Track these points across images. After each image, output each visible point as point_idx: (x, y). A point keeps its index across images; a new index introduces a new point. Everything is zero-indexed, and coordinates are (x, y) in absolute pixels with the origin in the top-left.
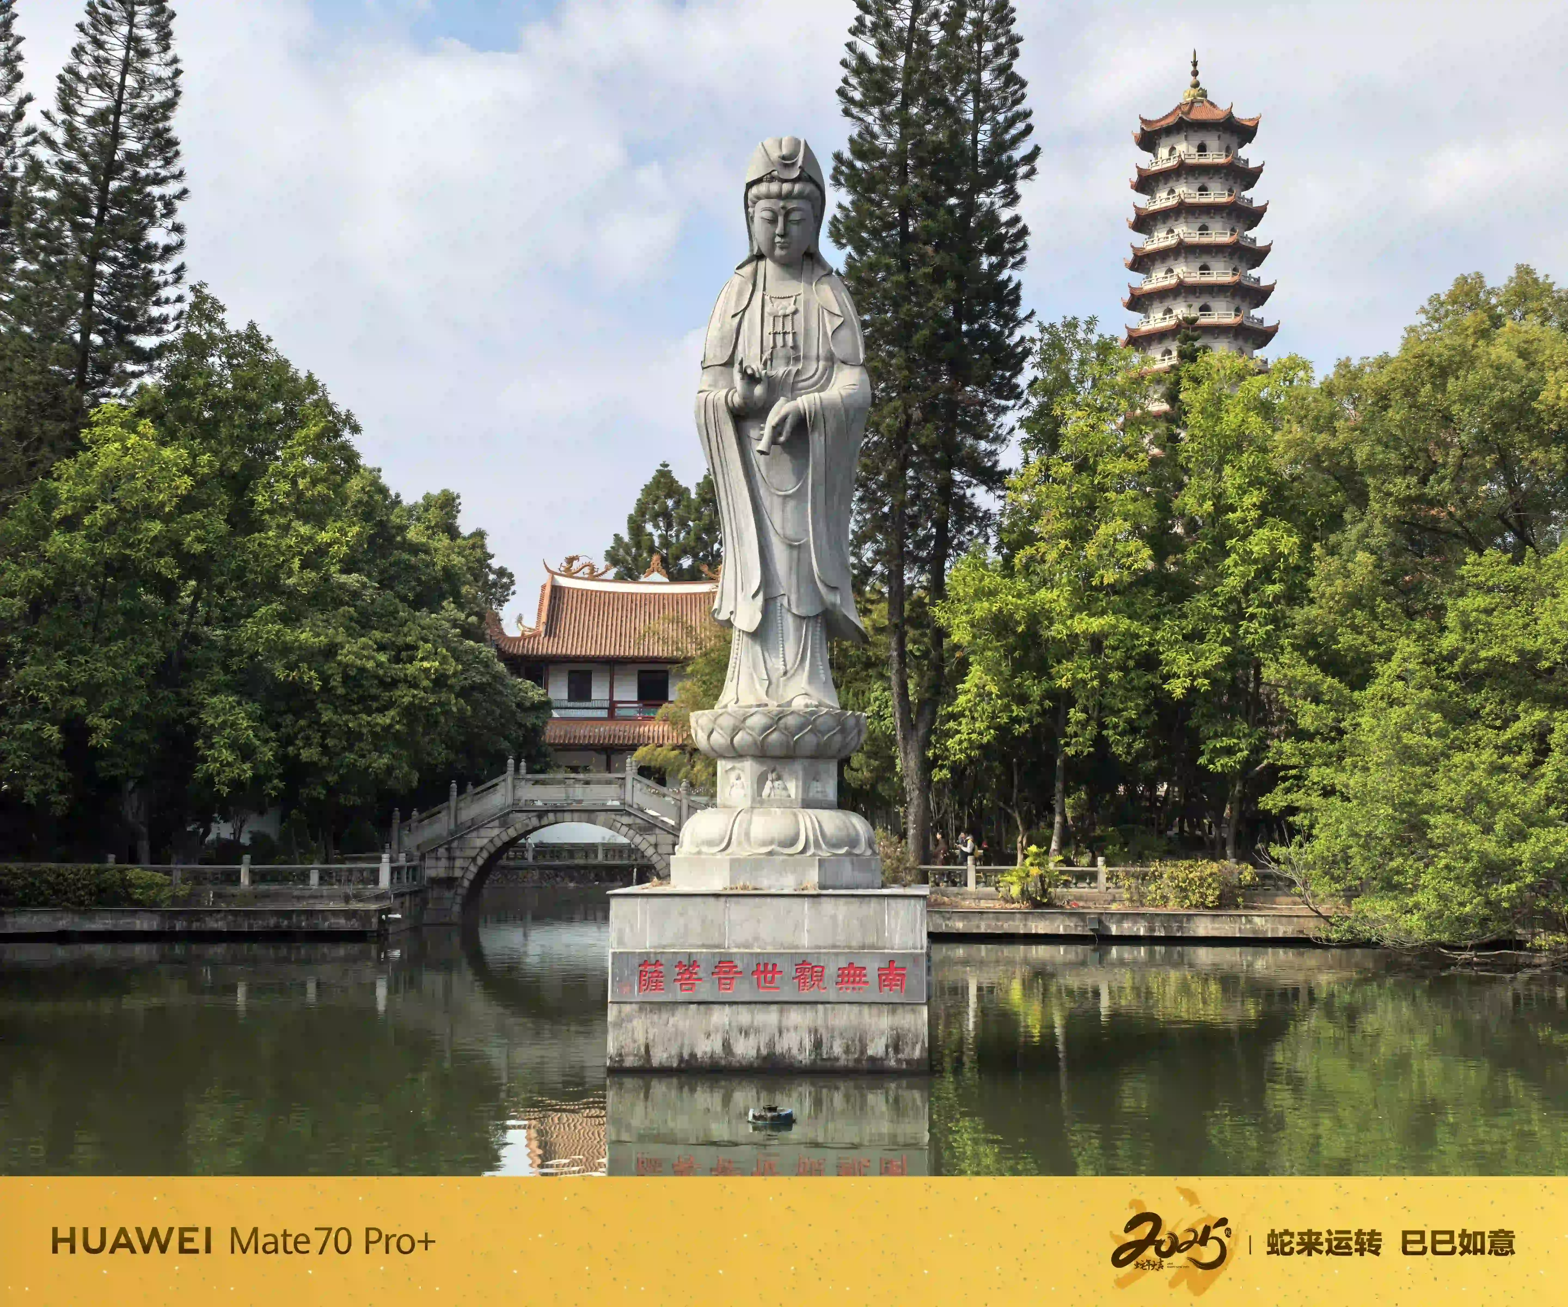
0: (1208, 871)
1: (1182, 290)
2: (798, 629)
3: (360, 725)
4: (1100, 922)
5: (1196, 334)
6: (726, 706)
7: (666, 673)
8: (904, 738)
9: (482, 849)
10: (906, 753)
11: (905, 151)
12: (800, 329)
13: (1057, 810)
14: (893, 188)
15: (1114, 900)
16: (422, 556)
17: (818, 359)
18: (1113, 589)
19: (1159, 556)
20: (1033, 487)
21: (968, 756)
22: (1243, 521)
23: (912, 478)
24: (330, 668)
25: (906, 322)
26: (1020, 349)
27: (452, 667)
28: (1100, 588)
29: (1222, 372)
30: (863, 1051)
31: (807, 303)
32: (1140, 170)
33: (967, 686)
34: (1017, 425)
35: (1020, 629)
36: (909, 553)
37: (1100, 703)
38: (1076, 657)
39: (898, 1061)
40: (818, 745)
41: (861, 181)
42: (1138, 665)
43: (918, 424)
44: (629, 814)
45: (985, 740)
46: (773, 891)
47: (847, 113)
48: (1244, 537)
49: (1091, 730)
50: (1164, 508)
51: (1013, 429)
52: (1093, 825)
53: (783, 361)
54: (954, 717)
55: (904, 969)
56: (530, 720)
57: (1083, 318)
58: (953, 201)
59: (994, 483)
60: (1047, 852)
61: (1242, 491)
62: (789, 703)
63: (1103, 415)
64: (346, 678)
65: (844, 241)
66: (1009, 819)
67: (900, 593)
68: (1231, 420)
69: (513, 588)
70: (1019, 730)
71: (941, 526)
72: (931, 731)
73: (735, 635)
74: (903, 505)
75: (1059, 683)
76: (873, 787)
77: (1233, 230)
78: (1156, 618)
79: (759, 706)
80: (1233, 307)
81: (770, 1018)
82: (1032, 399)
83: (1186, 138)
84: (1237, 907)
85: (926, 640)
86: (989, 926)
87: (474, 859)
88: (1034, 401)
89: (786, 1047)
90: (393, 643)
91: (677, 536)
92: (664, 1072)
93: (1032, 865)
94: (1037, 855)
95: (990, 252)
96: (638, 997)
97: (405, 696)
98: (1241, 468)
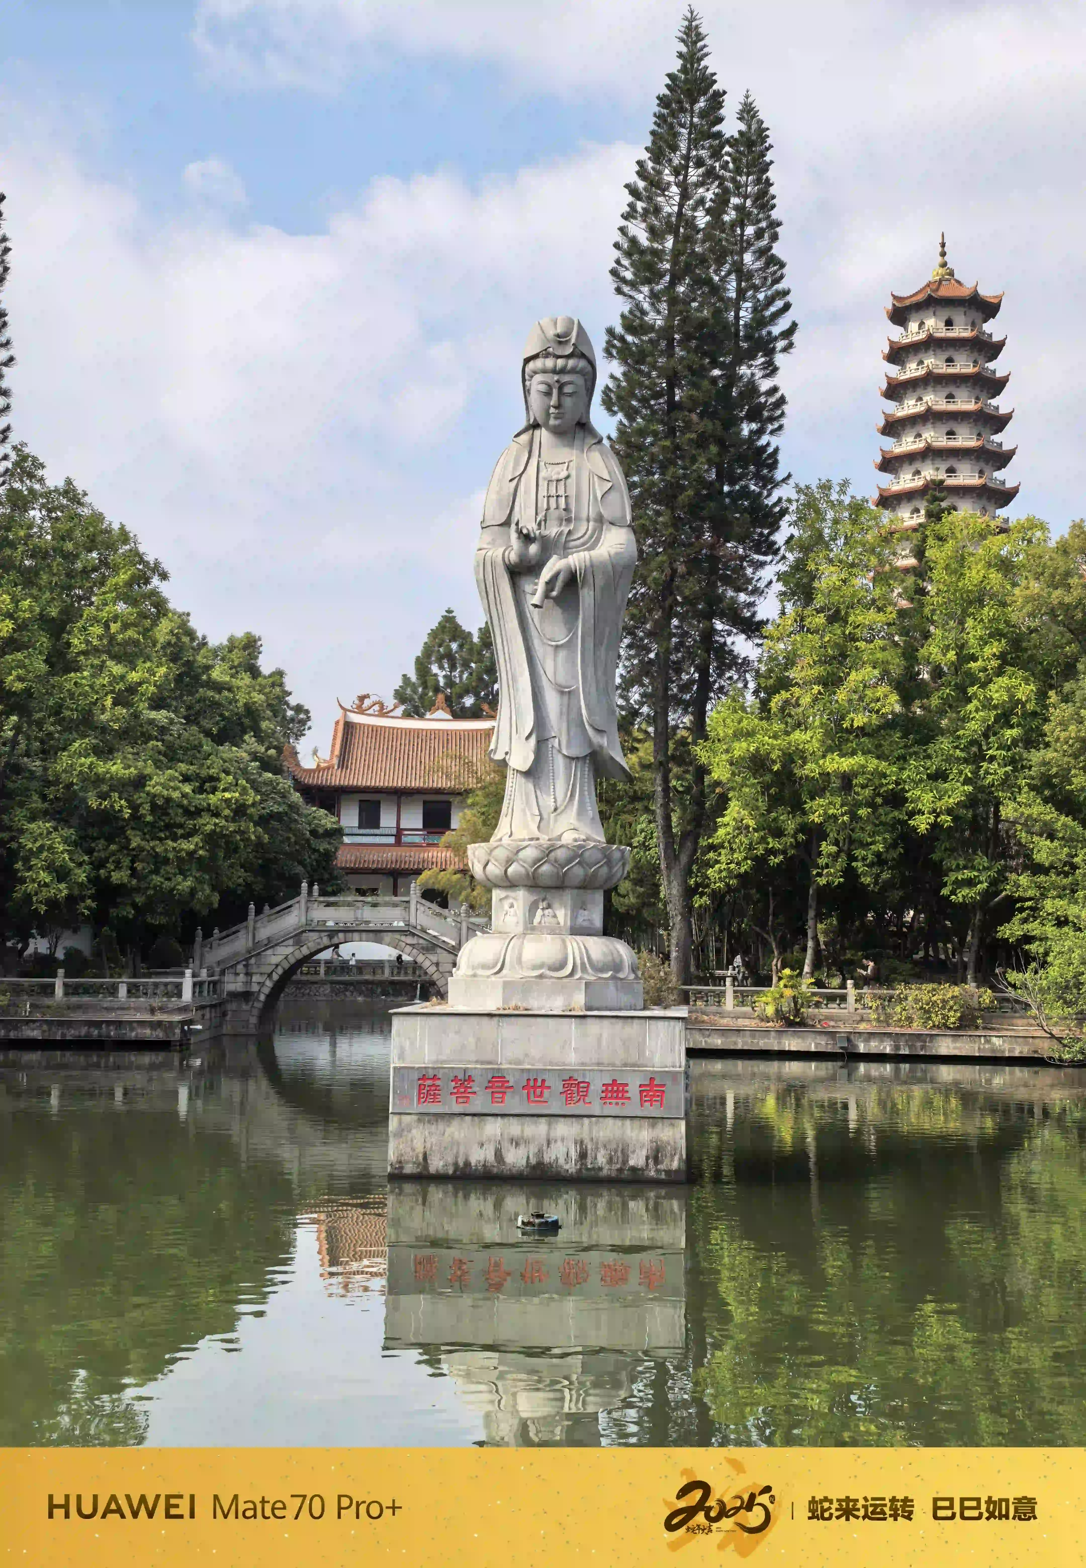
0: (950, 995)
1: (929, 453)
2: (568, 769)
3: (166, 850)
4: (849, 1040)
5: (943, 495)
6: (501, 840)
7: (449, 804)
8: (668, 867)
9: (277, 966)
10: (670, 882)
11: (672, 327)
12: (572, 492)
13: (810, 933)
14: (662, 361)
15: (862, 1020)
16: (226, 693)
17: (588, 521)
18: (862, 731)
19: (906, 700)
20: (789, 636)
21: (727, 885)
22: (985, 670)
23: (676, 627)
24: (140, 797)
25: (672, 484)
26: (777, 509)
27: (252, 797)
28: (849, 731)
29: (965, 532)
30: (625, 1161)
31: (579, 469)
32: (891, 343)
33: (726, 820)
34: (775, 579)
35: (775, 768)
36: (675, 696)
37: (850, 836)
38: (828, 794)
39: (657, 1171)
40: (586, 875)
41: (632, 354)
42: (886, 802)
43: (682, 577)
44: (414, 935)
45: (742, 870)
46: (542, 1012)
47: (619, 291)
48: (984, 685)
49: (841, 862)
50: (910, 655)
51: (770, 582)
52: (844, 949)
53: (556, 523)
54: (712, 848)
55: (663, 1086)
56: (323, 846)
57: (836, 481)
58: (716, 372)
59: (753, 632)
60: (800, 974)
61: (984, 642)
62: (559, 838)
63: (854, 570)
64: (154, 807)
65: (615, 409)
66: (766, 944)
67: (665, 733)
68: (974, 575)
69: (309, 724)
70: (774, 861)
71: (703, 671)
72: (691, 862)
73: (510, 774)
74: (668, 652)
75: (812, 817)
76: (639, 911)
77: (977, 399)
78: (903, 758)
79: (531, 839)
80: (977, 468)
81: (538, 1130)
82: (789, 555)
83: (934, 314)
84: (977, 1028)
85: (688, 776)
86: (744, 1043)
87: (270, 975)
88: (791, 557)
89: (553, 1157)
90: (198, 774)
91: (461, 677)
92: (440, 1178)
93: (785, 986)
94: (791, 977)
95: (750, 418)
96: (416, 1108)
97: (208, 824)
98: (982, 620)
